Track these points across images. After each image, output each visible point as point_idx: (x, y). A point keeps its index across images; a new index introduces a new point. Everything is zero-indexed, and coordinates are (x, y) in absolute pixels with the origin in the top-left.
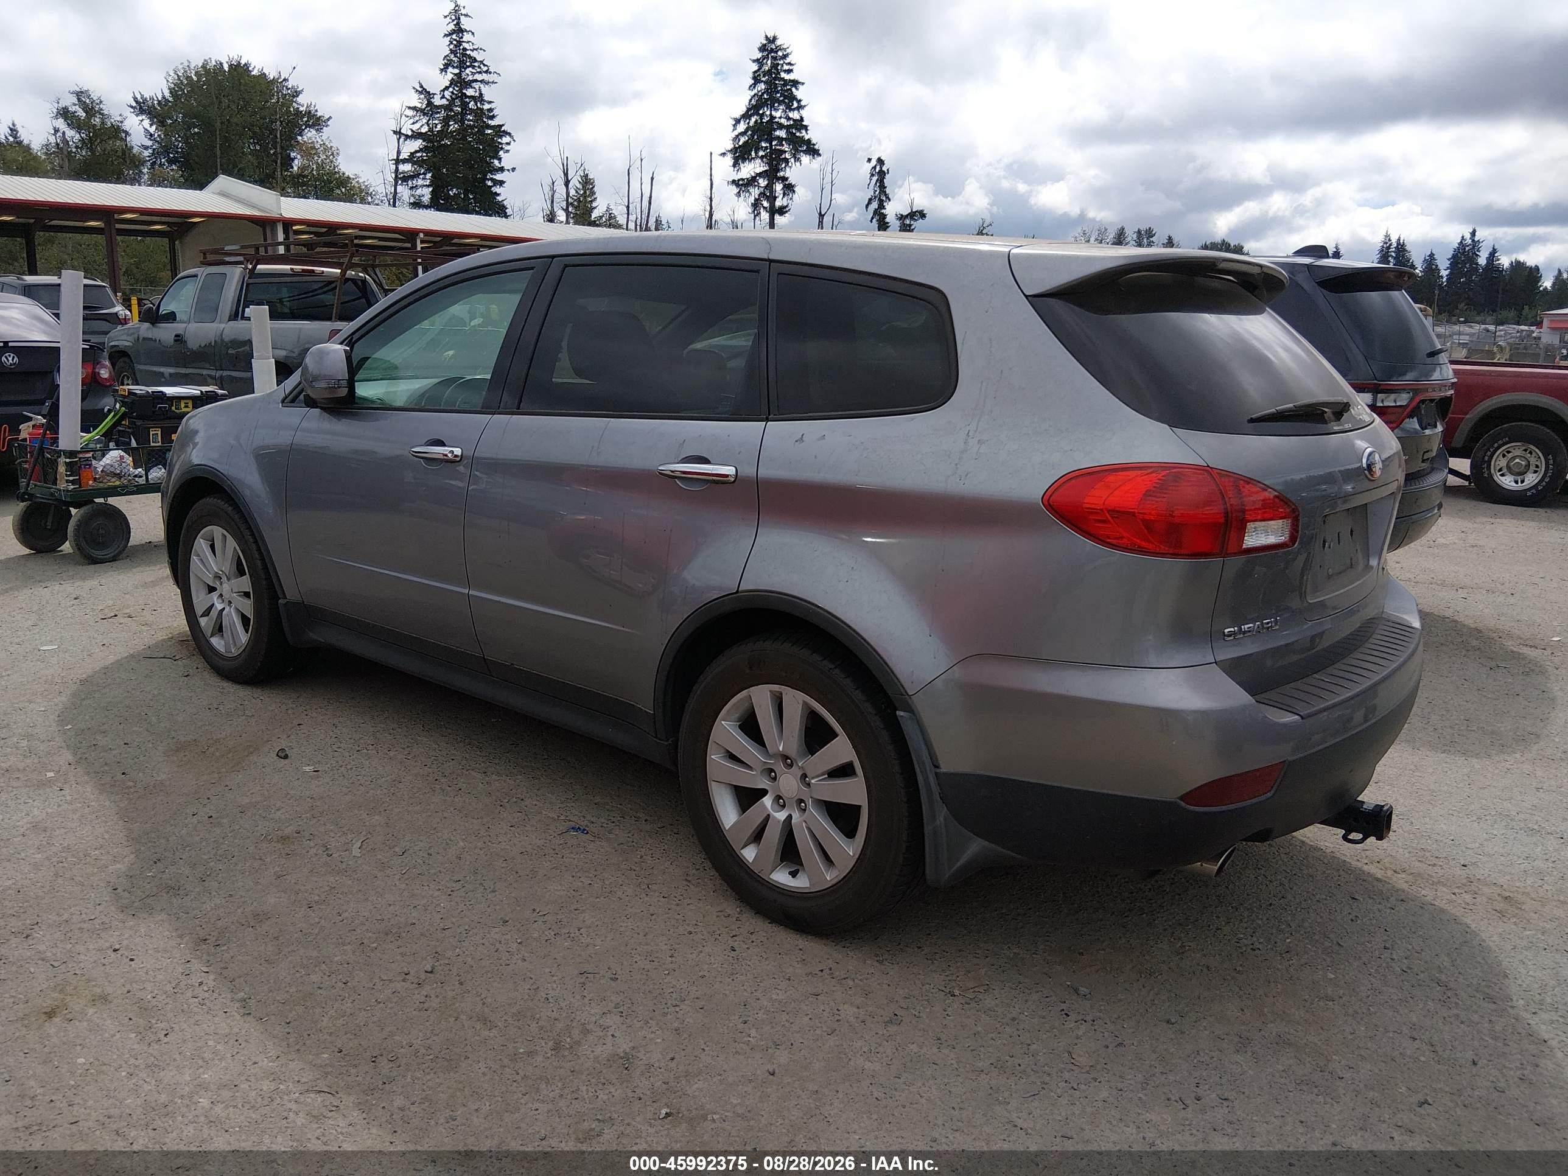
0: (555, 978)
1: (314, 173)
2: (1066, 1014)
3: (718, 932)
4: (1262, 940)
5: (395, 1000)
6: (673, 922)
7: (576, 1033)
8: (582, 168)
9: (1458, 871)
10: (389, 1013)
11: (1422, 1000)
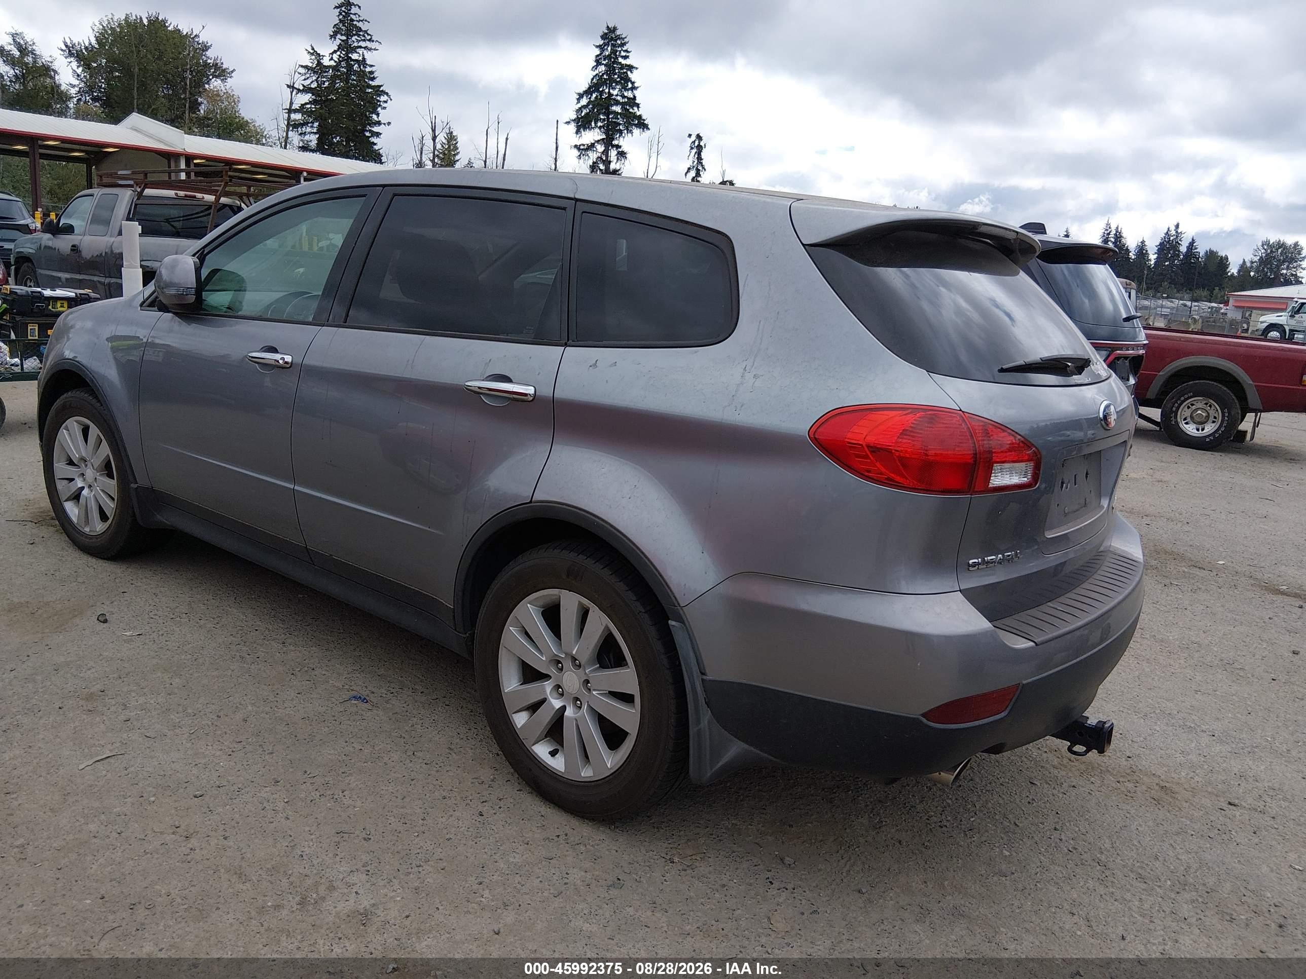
0: (313, 837)
1: (218, 116)
2: (770, 882)
3: (471, 798)
4: (949, 818)
5: (161, 852)
6: (431, 787)
7: (322, 890)
8: (448, 126)
9: (1123, 762)
10: (154, 864)
11: (1083, 878)
